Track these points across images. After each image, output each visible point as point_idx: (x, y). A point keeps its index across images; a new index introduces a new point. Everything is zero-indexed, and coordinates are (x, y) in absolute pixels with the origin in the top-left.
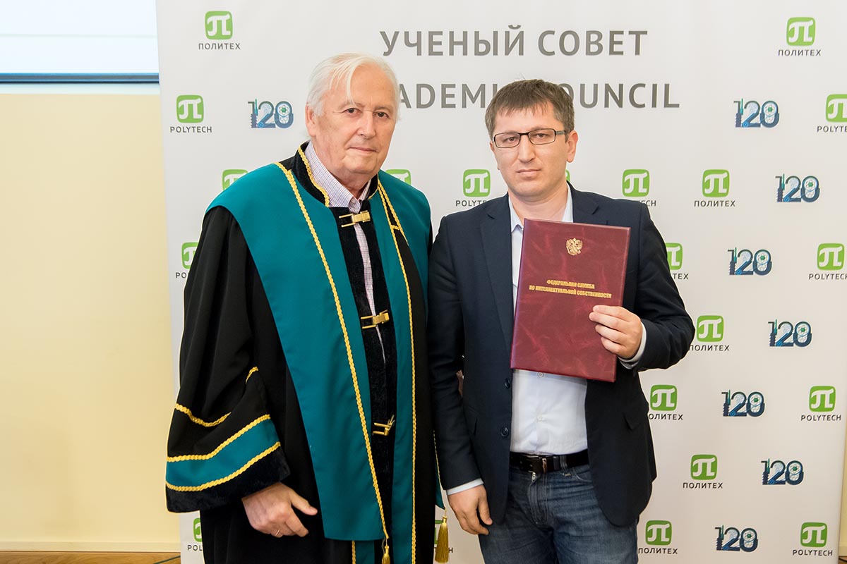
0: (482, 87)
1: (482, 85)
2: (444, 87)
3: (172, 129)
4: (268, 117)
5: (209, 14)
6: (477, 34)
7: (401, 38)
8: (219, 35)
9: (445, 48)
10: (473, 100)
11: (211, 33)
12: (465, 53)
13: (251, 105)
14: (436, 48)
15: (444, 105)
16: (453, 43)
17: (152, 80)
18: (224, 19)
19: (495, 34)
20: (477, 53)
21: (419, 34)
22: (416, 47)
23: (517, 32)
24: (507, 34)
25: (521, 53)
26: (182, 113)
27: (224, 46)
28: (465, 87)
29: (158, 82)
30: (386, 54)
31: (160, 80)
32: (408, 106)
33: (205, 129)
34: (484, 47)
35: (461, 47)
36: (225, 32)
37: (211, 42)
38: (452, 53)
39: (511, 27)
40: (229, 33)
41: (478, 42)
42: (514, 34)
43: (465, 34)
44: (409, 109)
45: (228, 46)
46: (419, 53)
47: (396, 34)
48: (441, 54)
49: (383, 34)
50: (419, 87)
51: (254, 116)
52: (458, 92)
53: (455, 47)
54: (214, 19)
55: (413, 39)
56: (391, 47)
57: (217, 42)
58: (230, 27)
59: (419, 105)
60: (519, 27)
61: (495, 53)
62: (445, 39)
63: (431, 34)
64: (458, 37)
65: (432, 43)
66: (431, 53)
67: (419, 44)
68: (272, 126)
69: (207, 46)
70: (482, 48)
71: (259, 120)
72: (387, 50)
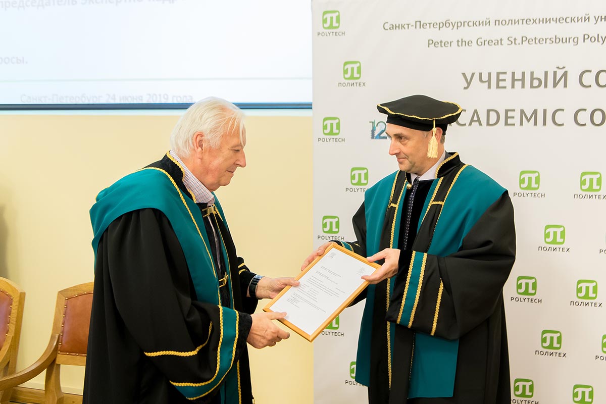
0: (535, 112)
1: (535, 110)
2: (507, 111)
3: (319, 139)
4: (382, 132)
5: (346, 63)
6: (532, 73)
7: (476, 77)
8: (352, 77)
9: (508, 83)
10: (529, 120)
11: (347, 76)
12: (523, 86)
13: (371, 124)
14: (501, 84)
15: (506, 124)
16: (514, 80)
17: (308, 106)
18: (356, 66)
19: (546, 73)
20: (532, 86)
21: (490, 74)
22: (487, 83)
23: (562, 72)
24: (555, 73)
25: (565, 86)
26: (326, 129)
27: (355, 84)
28: (522, 112)
29: (311, 108)
30: (465, 88)
31: (313, 107)
32: (480, 124)
33: (341, 140)
34: (538, 82)
35: (521, 82)
36: (356, 75)
37: (346, 82)
38: (513, 86)
39: (558, 68)
40: (358, 76)
41: (532, 79)
42: (560, 73)
43: (523, 74)
44: (481, 127)
45: (358, 84)
46: (489, 87)
47: (473, 74)
48: (505, 87)
49: (464, 74)
50: (489, 111)
51: (373, 131)
52: (517, 115)
53: (516, 82)
54: (349, 67)
55: (485, 78)
56: (469, 84)
57: (351, 81)
58: (359, 71)
59: (488, 124)
60: (564, 68)
61: (546, 86)
62: (508, 77)
63: (498, 74)
64: (518, 76)
65: (498, 80)
66: (498, 87)
67: (489, 81)
68: (385, 138)
69: (344, 85)
70: (536, 83)
71: (376, 134)
72: (466, 85)
